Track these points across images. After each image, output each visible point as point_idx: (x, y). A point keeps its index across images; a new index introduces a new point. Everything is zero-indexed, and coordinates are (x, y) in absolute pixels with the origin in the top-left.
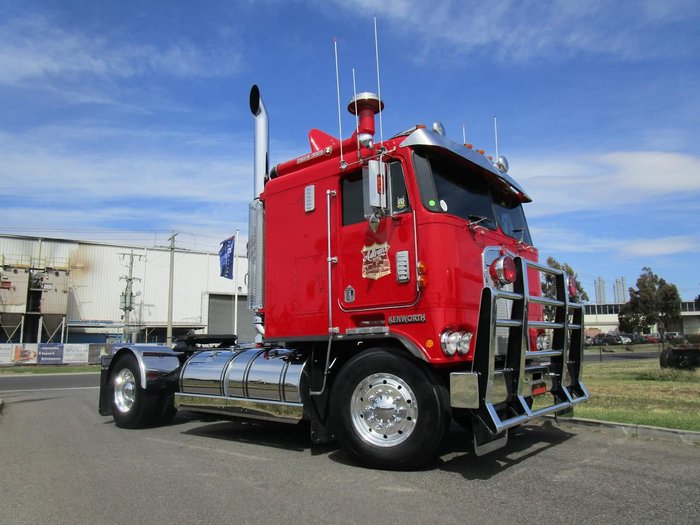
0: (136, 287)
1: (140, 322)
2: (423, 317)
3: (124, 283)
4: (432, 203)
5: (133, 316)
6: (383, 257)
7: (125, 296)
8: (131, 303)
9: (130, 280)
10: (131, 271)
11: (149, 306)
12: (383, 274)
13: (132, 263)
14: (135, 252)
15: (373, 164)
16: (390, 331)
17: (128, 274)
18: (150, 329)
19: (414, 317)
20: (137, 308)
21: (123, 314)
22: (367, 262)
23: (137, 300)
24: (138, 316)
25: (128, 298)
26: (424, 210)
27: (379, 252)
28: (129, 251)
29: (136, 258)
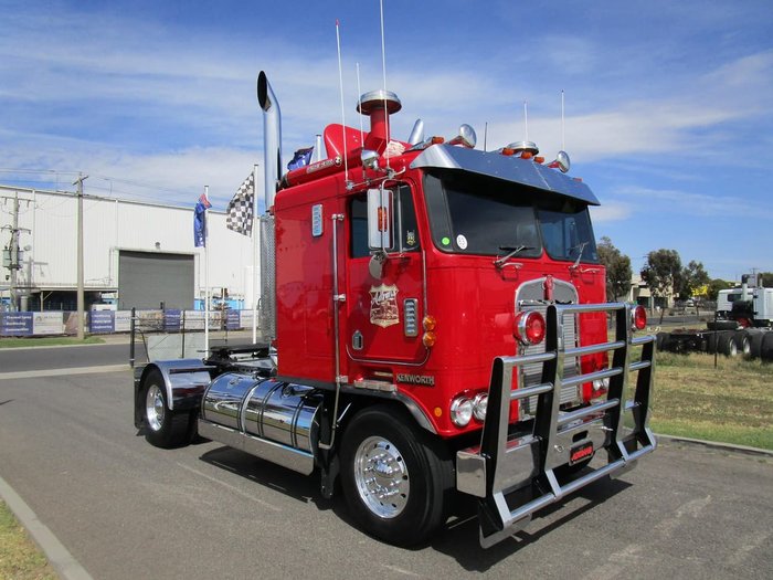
0: (23, 241)
1: (29, 283)
2: (432, 380)
3: (8, 235)
4: (446, 241)
5: (21, 277)
6: (392, 303)
7: (9, 250)
8: (18, 260)
9: (16, 231)
10: (16, 220)
11: (40, 264)
12: (392, 322)
13: (17, 210)
14: (22, 195)
15: (373, 195)
16: (398, 391)
17: (12, 224)
18: (46, 293)
19: (423, 379)
20: (25, 267)
21: (8, 272)
22: (375, 306)
23: (25, 257)
24: (26, 276)
25: (14, 254)
26: (435, 250)
27: (387, 296)
28: (12, 194)
29: (23, 204)
